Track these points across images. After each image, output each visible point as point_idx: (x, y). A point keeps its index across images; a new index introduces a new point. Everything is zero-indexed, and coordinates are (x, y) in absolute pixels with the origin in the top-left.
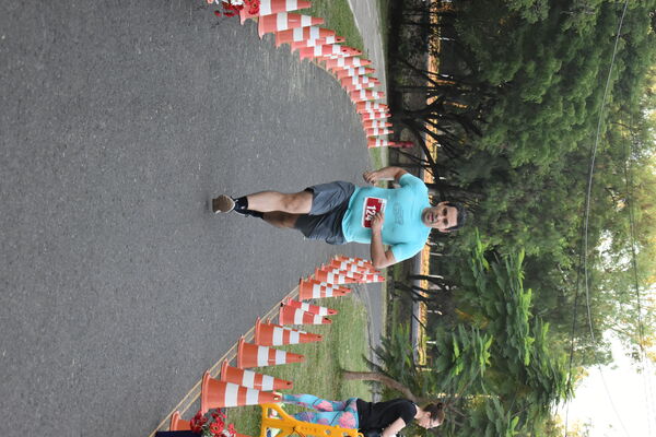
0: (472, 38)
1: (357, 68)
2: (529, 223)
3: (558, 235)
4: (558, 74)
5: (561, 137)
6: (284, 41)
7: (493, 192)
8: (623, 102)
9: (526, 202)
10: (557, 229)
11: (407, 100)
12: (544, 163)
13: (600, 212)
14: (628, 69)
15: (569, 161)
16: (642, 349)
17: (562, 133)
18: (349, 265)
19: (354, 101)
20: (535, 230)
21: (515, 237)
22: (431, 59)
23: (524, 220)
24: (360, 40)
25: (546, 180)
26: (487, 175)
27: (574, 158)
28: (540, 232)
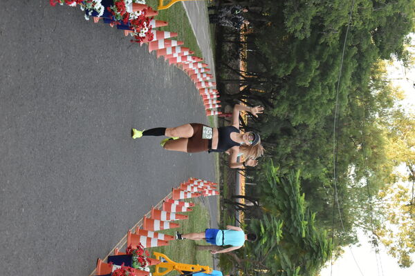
0: (265, 49)
1: (200, 69)
2: (304, 160)
3: (322, 166)
4: (317, 69)
5: (321, 107)
6: (161, 55)
7: (282, 141)
8: (358, 85)
9: (302, 147)
10: (321, 163)
11: (228, 88)
12: (312, 122)
13: (347, 152)
14: (360, 65)
15: (327, 122)
16: (379, 238)
17: (322, 105)
18: (199, 183)
19: (198, 88)
20: (307, 164)
21: (296, 169)
22: (241, 63)
23: (301, 158)
24: (200, 53)
25: (314, 133)
26: (278, 131)
27: (330, 119)
28: (311, 165)
